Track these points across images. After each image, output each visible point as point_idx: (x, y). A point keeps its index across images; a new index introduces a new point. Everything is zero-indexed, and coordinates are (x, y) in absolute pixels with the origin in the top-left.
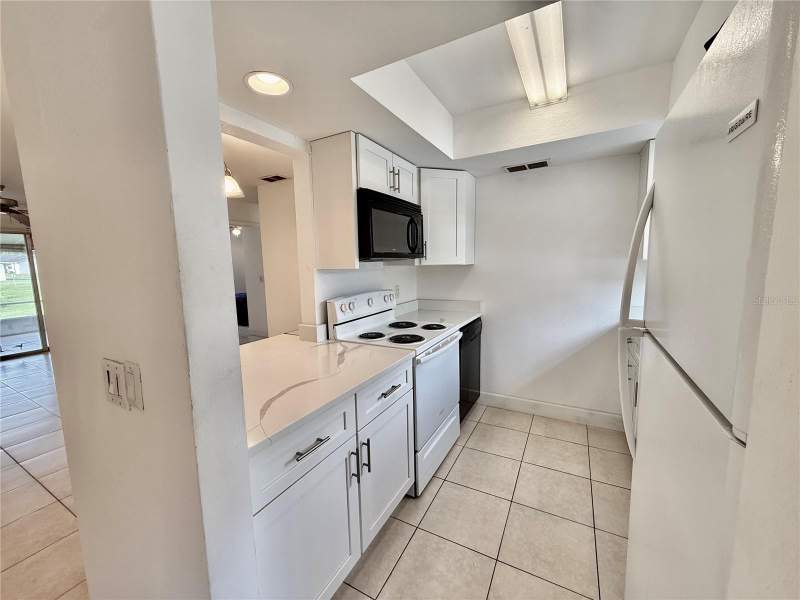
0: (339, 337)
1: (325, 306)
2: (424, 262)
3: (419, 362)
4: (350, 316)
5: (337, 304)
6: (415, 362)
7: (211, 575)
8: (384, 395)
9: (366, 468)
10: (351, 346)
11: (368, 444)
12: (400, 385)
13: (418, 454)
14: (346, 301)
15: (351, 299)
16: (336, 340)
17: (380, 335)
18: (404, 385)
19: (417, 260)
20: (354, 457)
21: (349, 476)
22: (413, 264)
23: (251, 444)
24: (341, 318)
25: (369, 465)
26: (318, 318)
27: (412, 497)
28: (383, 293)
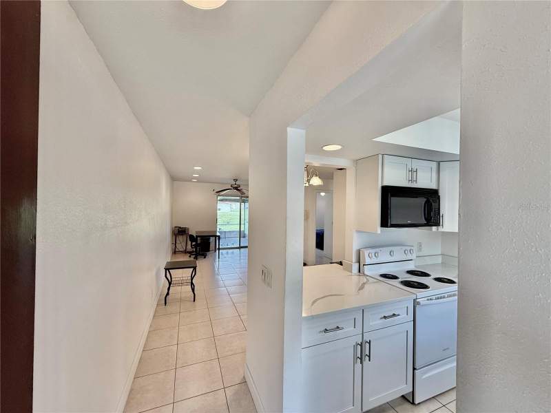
0: (366, 273)
1: (359, 252)
2: (440, 229)
3: (419, 303)
4: (375, 260)
5: (366, 252)
6: (416, 303)
7: (284, 368)
8: (385, 317)
9: (367, 358)
10: (371, 280)
11: (370, 343)
12: (398, 315)
13: (416, 371)
14: (373, 251)
15: (377, 250)
16: (364, 274)
17: (395, 278)
18: (403, 315)
19: (434, 228)
20: (359, 347)
21: (355, 358)
22: (431, 230)
23: (304, 315)
24: (368, 261)
25: (369, 357)
26: (354, 259)
27: (409, 402)
28: (404, 248)
